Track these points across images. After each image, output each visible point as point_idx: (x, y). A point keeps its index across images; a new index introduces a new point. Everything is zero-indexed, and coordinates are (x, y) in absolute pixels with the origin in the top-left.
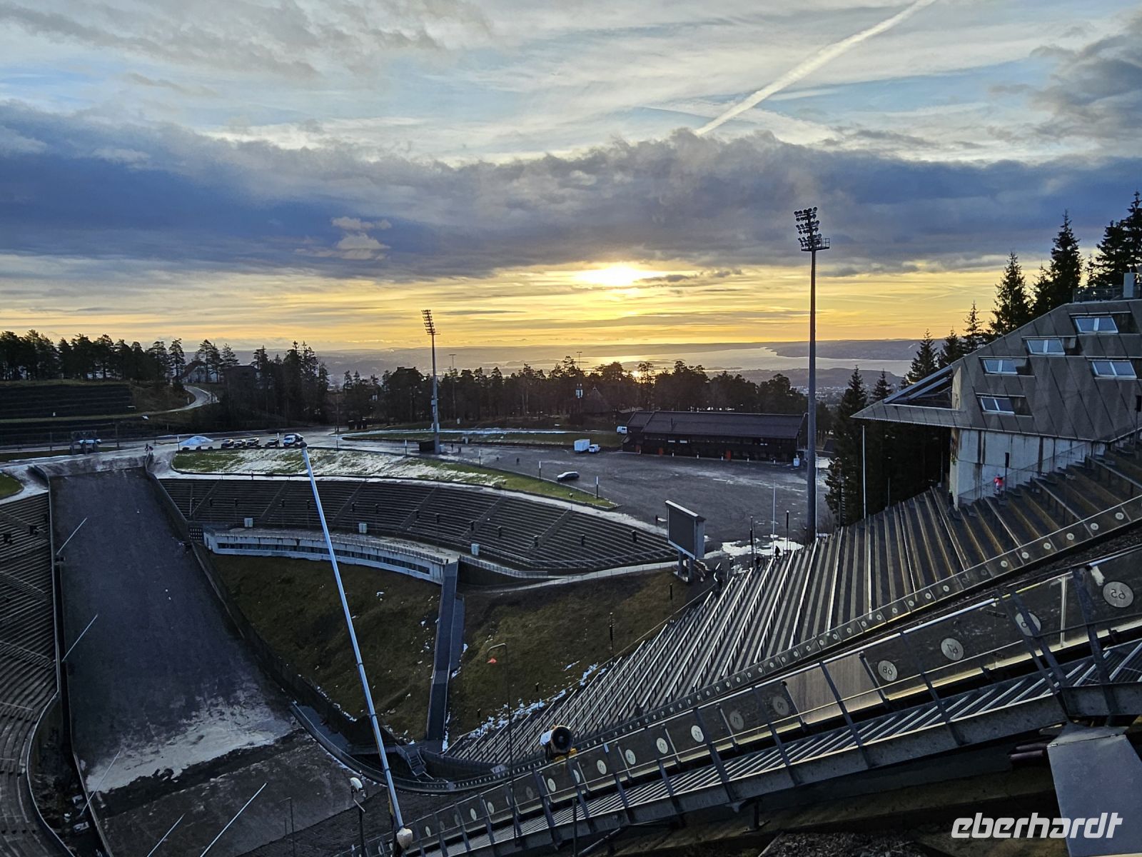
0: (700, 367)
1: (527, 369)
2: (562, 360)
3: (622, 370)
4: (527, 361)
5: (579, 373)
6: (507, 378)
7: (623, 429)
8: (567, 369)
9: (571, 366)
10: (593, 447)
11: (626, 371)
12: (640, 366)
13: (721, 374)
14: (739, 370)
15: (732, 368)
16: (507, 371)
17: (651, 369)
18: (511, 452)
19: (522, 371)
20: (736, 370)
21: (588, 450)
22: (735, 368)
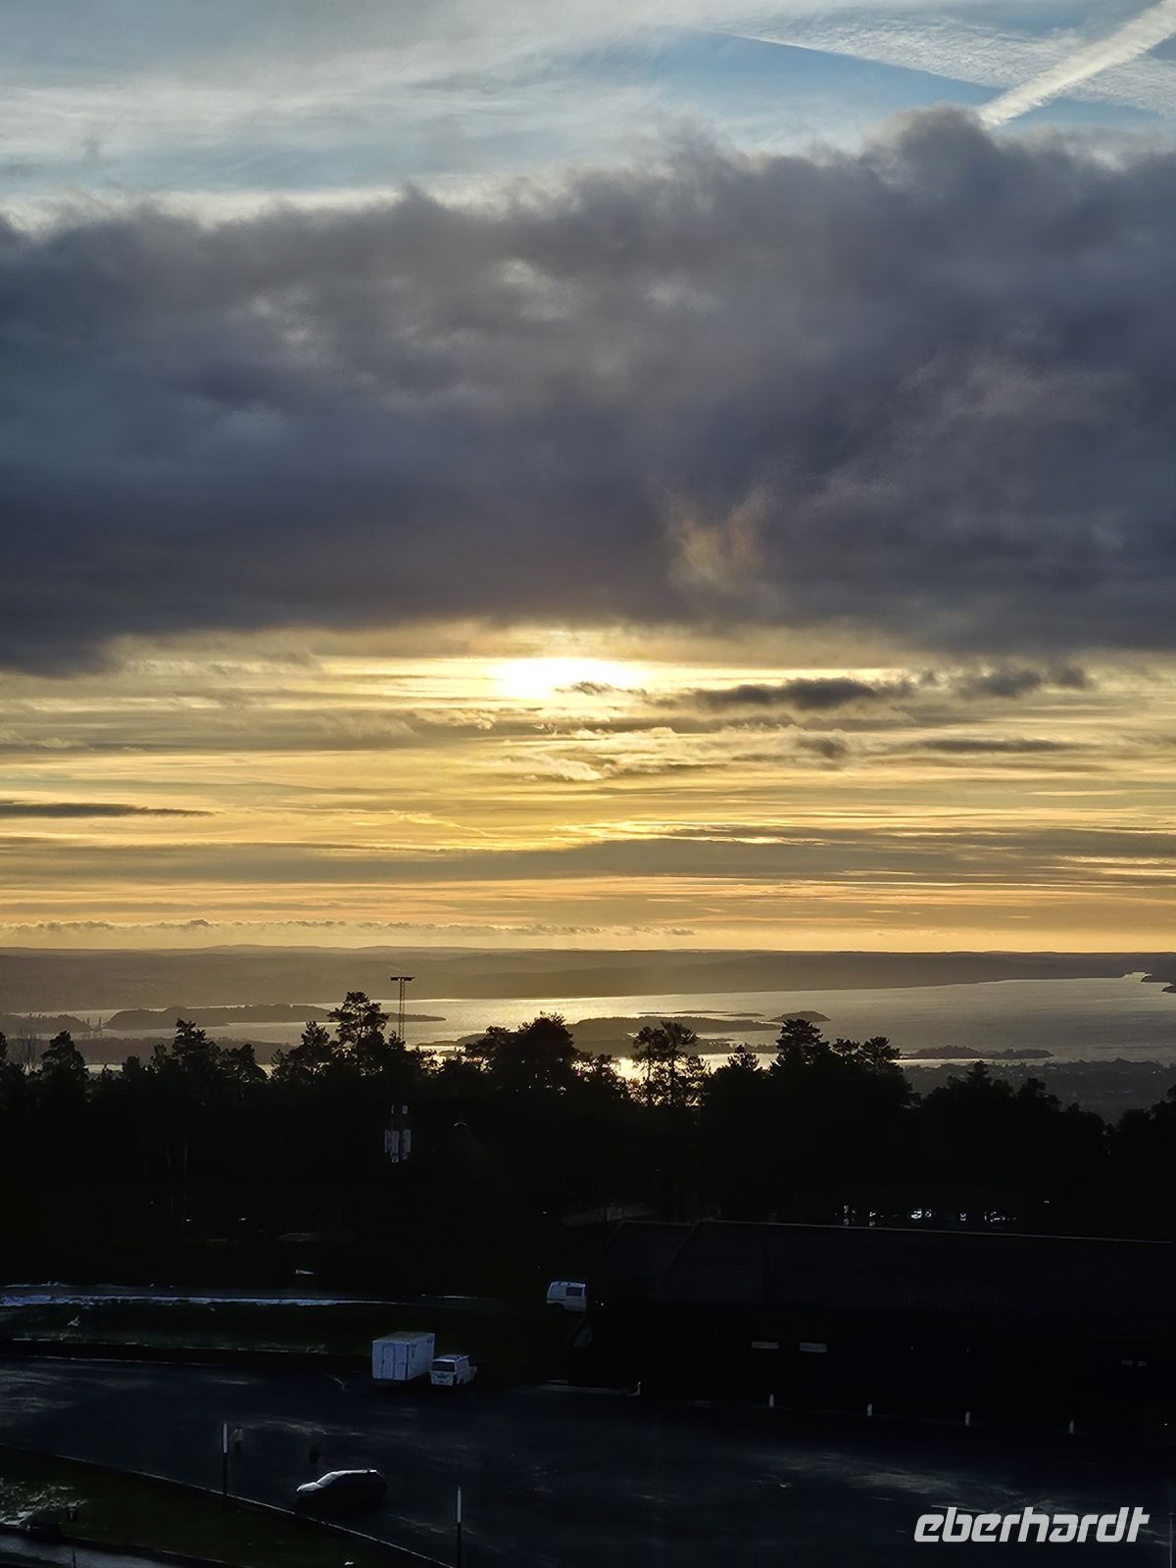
0: (880, 1048)
1: (191, 1042)
2: (332, 1007)
3: (573, 1054)
4: (192, 1006)
5: (402, 1062)
6: (106, 1075)
7: (570, 1291)
8: (348, 1044)
9: (364, 1032)
10: (450, 1367)
11: (586, 1058)
12: (644, 1036)
13: (962, 1077)
14: (1040, 1062)
15: (1009, 1055)
16: (105, 1049)
17: (685, 1049)
18: (113, 1384)
19: (169, 1052)
20: (1029, 1062)
21: (427, 1377)
22: (1020, 1055)
